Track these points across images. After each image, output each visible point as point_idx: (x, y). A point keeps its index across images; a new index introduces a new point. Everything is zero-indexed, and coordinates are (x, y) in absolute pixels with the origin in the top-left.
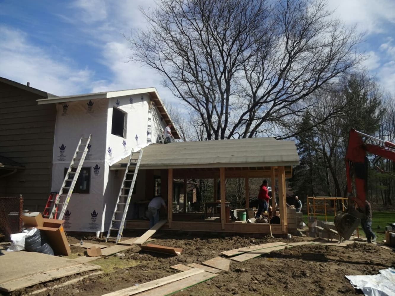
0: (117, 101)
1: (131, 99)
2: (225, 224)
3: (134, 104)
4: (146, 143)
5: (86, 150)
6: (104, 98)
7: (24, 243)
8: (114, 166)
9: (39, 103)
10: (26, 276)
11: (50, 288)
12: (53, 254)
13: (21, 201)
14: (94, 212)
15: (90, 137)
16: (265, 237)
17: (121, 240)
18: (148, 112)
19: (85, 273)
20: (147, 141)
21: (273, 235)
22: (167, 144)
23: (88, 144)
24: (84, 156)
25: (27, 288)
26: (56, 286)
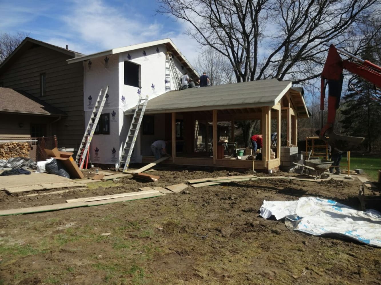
0: (129, 55)
1: (144, 52)
2: (216, 160)
3: (148, 57)
4: (165, 91)
5: (104, 99)
6: (111, 55)
7: (45, 168)
8: (127, 112)
9: (69, 63)
10: (26, 185)
11: (41, 194)
12: (69, 177)
13: (56, 140)
14: (114, 149)
15: (107, 88)
16: (247, 171)
17: (127, 170)
18: (165, 62)
19: (71, 187)
20: (165, 89)
21: (255, 170)
22: (182, 90)
23: (106, 93)
24: (103, 104)
25: (24, 192)
26: (45, 194)
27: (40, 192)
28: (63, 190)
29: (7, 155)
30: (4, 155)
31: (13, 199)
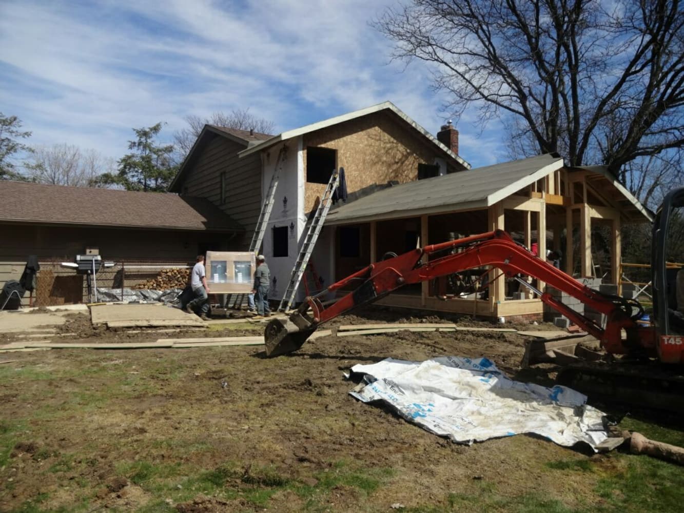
9: (240, 156)
11: (144, 331)
16: (461, 318)
21: (477, 317)
26: (150, 331)
27: (144, 328)
28: (174, 328)
29: (165, 285)
30: (162, 285)
31: (112, 334)
